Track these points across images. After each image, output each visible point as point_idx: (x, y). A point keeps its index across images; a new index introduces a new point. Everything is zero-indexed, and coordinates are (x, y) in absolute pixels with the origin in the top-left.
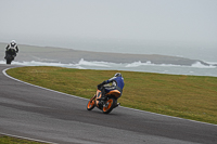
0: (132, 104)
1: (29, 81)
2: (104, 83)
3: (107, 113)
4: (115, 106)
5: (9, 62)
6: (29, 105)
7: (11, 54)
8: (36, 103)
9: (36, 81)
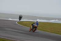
1: (23, 25)
2: (33, 24)
5: (20, 20)
6: (23, 32)
7: (20, 18)
8: (25, 32)
9: (25, 25)
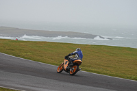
0: (56, 63)
3: (73, 75)
4: (78, 70)
